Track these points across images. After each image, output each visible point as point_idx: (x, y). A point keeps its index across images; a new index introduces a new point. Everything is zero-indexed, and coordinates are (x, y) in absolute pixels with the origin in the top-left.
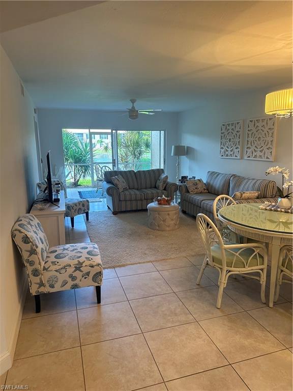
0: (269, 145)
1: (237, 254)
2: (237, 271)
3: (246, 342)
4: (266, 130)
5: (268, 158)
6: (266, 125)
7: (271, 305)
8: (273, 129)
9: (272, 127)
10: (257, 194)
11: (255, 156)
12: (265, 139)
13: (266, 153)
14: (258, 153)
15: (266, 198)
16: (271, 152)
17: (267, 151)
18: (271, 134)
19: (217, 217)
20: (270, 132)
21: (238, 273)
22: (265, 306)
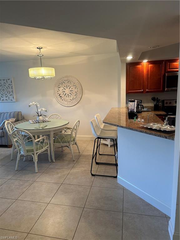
0: (11, 93)
1: (40, 143)
2: (40, 151)
3: (59, 175)
4: (7, 85)
5: (12, 100)
6: (6, 83)
7: (54, 161)
8: (12, 84)
9: (11, 84)
10: (15, 119)
11: (3, 100)
12: (7, 90)
13: (10, 98)
14: (5, 98)
15: (19, 121)
16: (13, 97)
17: (10, 96)
18: (10, 88)
19: (9, 134)
20: (10, 86)
21: (41, 152)
22: (52, 163)
